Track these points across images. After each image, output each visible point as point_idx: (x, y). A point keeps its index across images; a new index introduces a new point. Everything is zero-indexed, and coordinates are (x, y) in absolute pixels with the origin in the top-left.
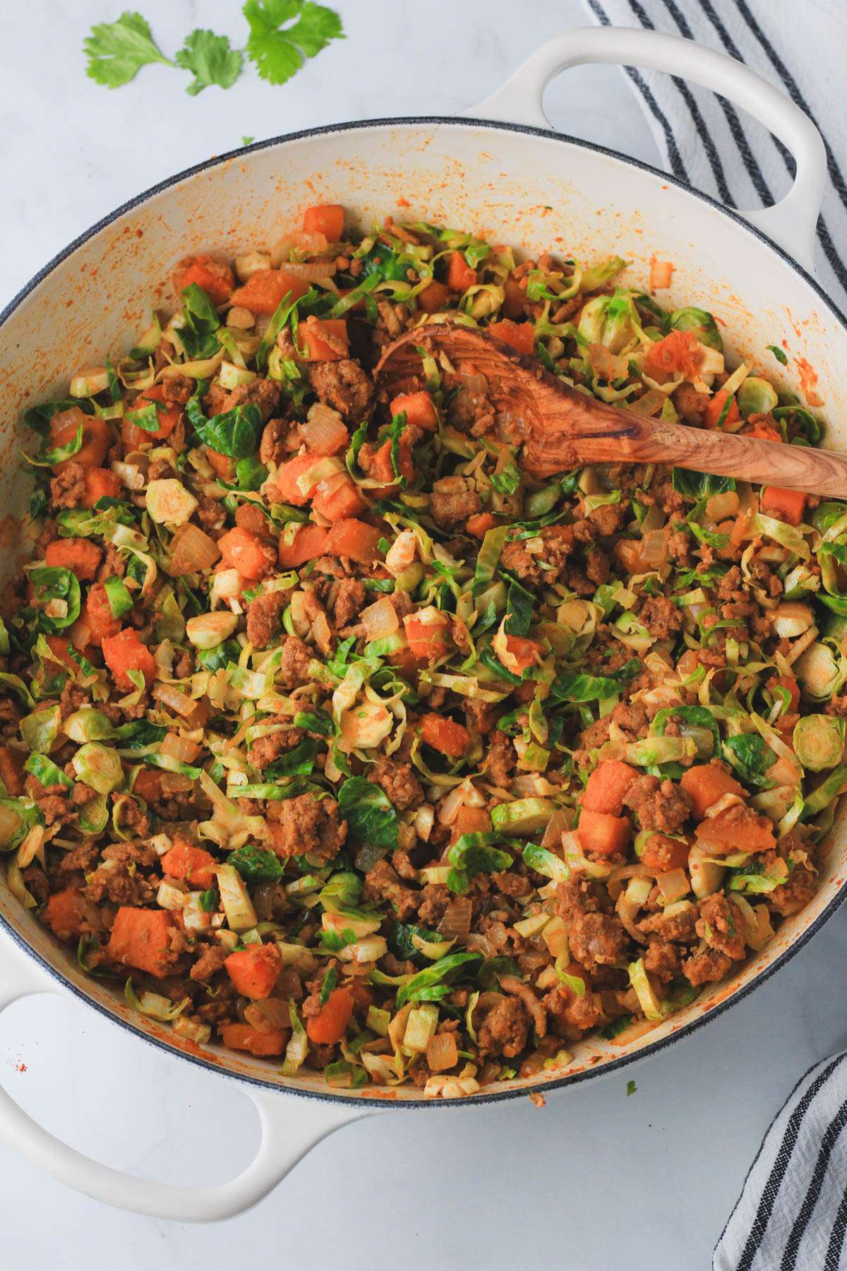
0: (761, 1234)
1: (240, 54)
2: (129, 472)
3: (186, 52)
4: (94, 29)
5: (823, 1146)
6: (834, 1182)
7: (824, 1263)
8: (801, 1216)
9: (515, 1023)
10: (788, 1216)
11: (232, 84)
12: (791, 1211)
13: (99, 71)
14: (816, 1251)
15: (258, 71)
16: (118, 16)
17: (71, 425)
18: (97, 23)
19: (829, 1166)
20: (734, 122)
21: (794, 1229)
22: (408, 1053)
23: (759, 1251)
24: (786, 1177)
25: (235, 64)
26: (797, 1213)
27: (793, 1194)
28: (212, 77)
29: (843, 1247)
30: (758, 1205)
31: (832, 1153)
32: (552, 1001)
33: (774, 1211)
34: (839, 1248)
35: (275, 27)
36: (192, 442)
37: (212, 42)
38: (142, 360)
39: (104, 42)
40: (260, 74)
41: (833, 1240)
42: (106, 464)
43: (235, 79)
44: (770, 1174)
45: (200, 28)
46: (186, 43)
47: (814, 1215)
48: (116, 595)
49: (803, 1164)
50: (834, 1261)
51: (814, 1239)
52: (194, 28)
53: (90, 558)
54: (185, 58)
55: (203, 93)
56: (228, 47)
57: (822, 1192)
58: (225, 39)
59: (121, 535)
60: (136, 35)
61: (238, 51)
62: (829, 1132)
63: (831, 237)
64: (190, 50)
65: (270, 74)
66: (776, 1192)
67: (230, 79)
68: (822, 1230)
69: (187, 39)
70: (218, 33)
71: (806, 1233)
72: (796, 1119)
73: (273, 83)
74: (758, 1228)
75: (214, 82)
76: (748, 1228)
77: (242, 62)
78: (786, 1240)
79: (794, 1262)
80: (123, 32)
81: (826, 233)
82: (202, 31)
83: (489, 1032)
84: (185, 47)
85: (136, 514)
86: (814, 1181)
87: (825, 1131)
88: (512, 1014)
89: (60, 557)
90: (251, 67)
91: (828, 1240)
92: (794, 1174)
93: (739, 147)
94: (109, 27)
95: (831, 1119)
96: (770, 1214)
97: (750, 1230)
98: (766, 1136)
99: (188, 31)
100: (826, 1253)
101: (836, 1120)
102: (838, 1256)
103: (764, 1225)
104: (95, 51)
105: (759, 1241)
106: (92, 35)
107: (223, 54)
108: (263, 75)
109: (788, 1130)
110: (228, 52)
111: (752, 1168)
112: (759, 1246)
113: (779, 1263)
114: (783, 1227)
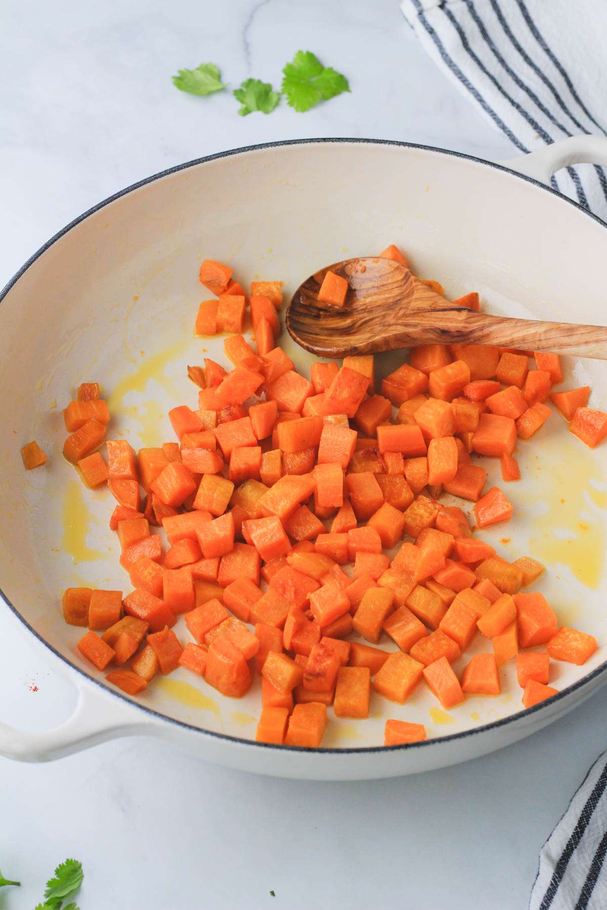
0: (579, 838)
1: (279, 94)
3: (241, 91)
4: (180, 72)
11: (271, 111)
16: (197, 65)
18: (182, 69)
21: (604, 839)
23: (575, 851)
25: (274, 99)
28: (258, 107)
30: (579, 816)
33: (591, 821)
37: (260, 86)
40: (289, 103)
43: (274, 109)
45: (253, 78)
46: (241, 86)
52: (248, 78)
55: (249, 116)
58: (269, 85)
61: (277, 92)
65: (295, 104)
66: (595, 806)
69: (242, 83)
70: (265, 81)
73: (297, 111)
74: (577, 833)
75: (259, 109)
76: (570, 832)
77: (279, 99)
78: (597, 846)
79: (601, 864)
82: (254, 80)
90: (285, 101)
94: (191, 73)
96: (588, 824)
97: (571, 834)
99: (244, 78)
103: (582, 832)
105: (577, 843)
106: (178, 75)
107: (267, 93)
108: (291, 104)
110: (271, 93)
112: (576, 847)
113: (589, 862)
114: (596, 836)
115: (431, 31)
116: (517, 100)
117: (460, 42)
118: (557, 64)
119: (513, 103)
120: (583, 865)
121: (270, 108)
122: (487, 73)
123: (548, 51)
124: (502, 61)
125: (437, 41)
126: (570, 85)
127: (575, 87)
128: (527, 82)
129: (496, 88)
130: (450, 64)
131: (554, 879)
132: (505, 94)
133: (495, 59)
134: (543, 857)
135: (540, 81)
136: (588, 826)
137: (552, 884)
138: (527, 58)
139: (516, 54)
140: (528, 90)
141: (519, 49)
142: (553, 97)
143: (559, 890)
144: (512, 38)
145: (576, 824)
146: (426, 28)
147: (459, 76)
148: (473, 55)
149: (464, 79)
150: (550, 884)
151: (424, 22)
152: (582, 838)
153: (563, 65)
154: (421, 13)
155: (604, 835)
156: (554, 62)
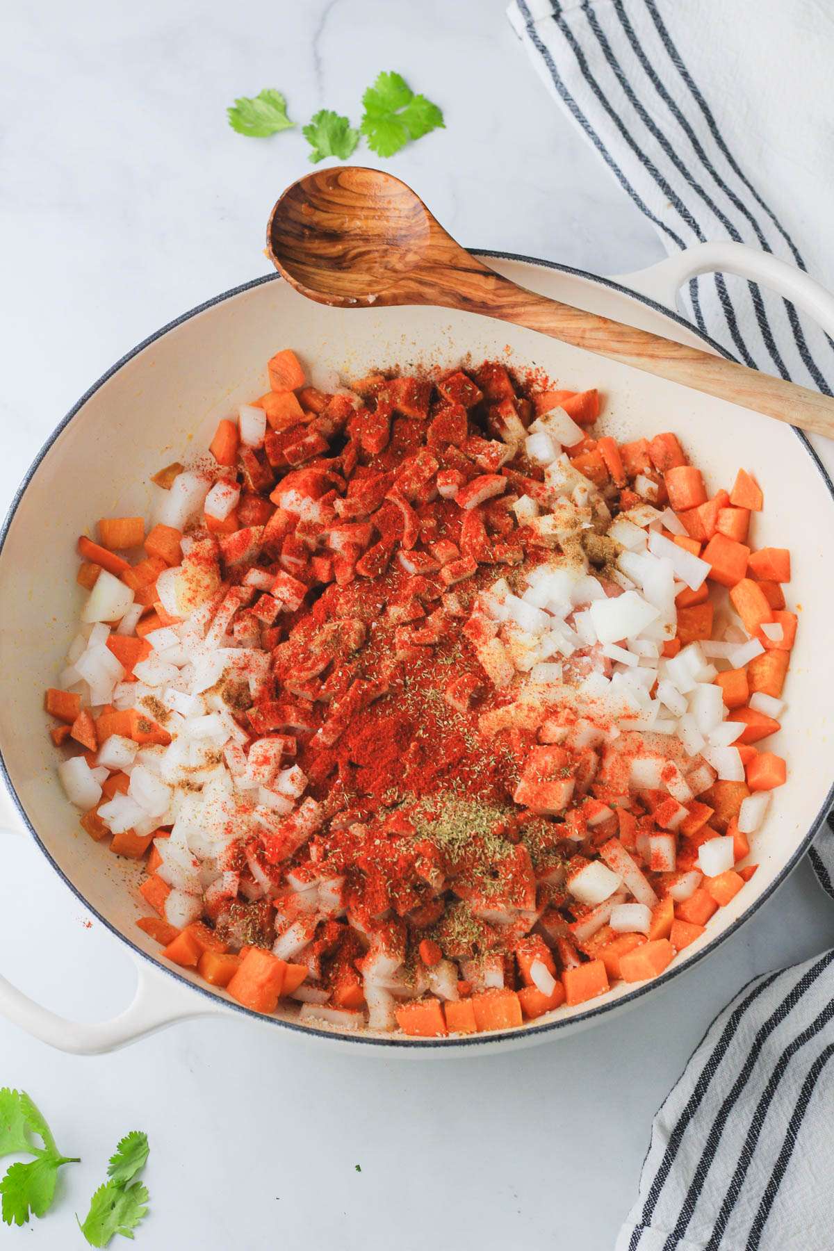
0: (696, 1106)
1: (356, 132)
3: (312, 127)
4: (238, 100)
5: (757, 1040)
6: (761, 1070)
7: (746, 1136)
8: (731, 1096)
10: (720, 1095)
12: (723, 1091)
14: (740, 1126)
15: (368, 145)
16: (257, 92)
18: (241, 96)
19: (759, 1056)
21: (723, 1106)
23: (692, 1121)
24: (723, 1062)
25: (352, 139)
26: (728, 1092)
27: (727, 1077)
28: (332, 149)
30: (696, 1083)
31: (763, 1046)
33: (709, 1089)
34: (760, 1125)
37: (335, 121)
39: (244, 113)
40: (371, 148)
41: (756, 1119)
43: (352, 151)
44: (709, 1058)
45: (326, 109)
46: (312, 120)
47: (742, 1095)
49: (738, 1053)
50: (754, 1135)
52: (321, 109)
54: (310, 132)
56: (348, 126)
57: (751, 1077)
58: (346, 119)
60: (274, 110)
61: (355, 130)
62: (763, 1029)
64: (316, 126)
67: (347, 152)
68: (747, 1109)
69: (314, 117)
70: (341, 113)
71: (733, 1110)
72: (737, 1015)
74: (694, 1101)
75: (333, 152)
76: (686, 1101)
77: (358, 139)
78: (716, 1114)
79: (720, 1133)
82: (327, 111)
84: (311, 123)
86: (745, 1068)
87: (760, 1027)
90: (365, 142)
91: (751, 1118)
92: (730, 1061)
94: (251, 102)
96: (706, 1092)
97: (687, 1102)
98: (710, 1026)
99: (316, 111)
100: (749, 1128)
101: (770, 1020)
102: (758, 1132)
103: (699, 1100)
105: (693, 1112)
106: (235, 106)
107: (342, 133)
108: (374, 148)
109: (729, 1023)
110: (348, 130)
111: (695, 1051)
112: (692, 1117)
113: (707, 1132)
114: (714, 1104)
115: (543, 50)
116: (645, 152)
117: (578, 67)
118: (697, 94)
119: (640, 155)
120: (700, 1136)
122: (610, 111)
123: (685, 75)
124: (629, 91)
125: (550, 63)
126: (711, 123)
127: (718, 126)
128: (659, 124)
129: (620, 134)
130: (567, 97)
131: (666, 1157)
132: (631, 142)
133: (620, 89)
134: (655, 1128)
135: (675, 121)
136: (705, 1094)
137: (664, 1164)
138: (659, 86)
139: (647, 79)
140: (659, 136)
141: (651, 73)
142: (690, 143)
143: (672, 1169)
144: (642, 56)
145: (692, 1092)
146: (537, 46)
147: (577, 114)
148: (594, 85)
149: (582, 119)
150: (662, 1162)
151: (534, 37)
152: (699, 1107)
153: (704, 95)
154: (530, 25)
155: (724, 1102)
156: (692, 91)
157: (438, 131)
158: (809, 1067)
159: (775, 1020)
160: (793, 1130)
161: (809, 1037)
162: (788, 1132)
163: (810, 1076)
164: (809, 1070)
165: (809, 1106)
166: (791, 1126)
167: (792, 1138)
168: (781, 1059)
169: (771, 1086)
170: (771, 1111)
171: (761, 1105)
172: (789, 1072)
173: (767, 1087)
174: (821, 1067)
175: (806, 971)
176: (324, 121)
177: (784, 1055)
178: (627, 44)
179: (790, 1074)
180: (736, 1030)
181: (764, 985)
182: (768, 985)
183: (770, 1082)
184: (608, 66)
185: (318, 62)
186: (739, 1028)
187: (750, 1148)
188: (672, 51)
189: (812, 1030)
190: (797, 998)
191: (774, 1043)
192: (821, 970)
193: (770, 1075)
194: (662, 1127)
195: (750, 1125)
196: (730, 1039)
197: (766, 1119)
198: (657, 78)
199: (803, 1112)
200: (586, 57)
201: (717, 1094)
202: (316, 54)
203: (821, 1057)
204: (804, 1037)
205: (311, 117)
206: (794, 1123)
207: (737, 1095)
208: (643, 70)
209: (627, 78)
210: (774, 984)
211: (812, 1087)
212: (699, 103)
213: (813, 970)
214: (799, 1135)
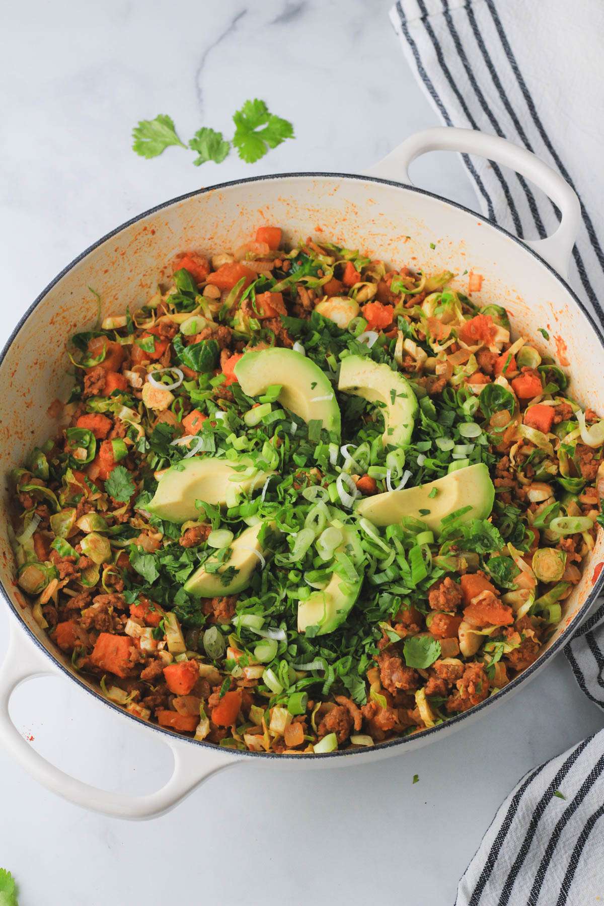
0: (490, 871)
1: (228, 144)
2: (133, 376)
3: (195, 140)
4: (140, 123)
5: (533, 818)
6: (539, 843)
7: (529, 895)
8: (516, 862)
9: (342, 721)
10: (508, 861)
11: (222, 161)
12: (510, 858)
13: (140, 148)
14: (525, 886)
15: (238, 154)
16: (155, 116)
17: (101, 345)
18: (142, 120)
19: (537, 831)
20: (532, 201)
21: (512, 871)
22: (273, 734)
23: (487, 882)
24: (508, 835)
25: (225, 149)
26: (514, 860)
27: (512, 847)
28: (210, 155)
29: (542, 886)
30: (489, 852)
31: (539, 823)
32: (366, 711)
33: (499, 857)
34: (540, 886)
35: (252, 129)
36: (175, 362)
37: (212, 136)
38: (148, 312)
39: (145, 131)
40: (240, 156)
41: (536, 881)
42: (120, 371)
43: (224, 159)
44: (497, 834)
45: (206, 127)
46: (195, 135)
47: (525, 862)
48: (118, 447)
49: (519, 828)
50: (536, 894)
51: (524, 879)
52: (202, 126)
53: (105, 425)
54: (195, 144)
55: (203, 164)
56: (222, 139)
57: (531, 847)
58: (220, 134)
59: (125, 413)
60: (166, 128)
61: (227, 142)
62: (537, 809)
63: (587, 274)
64: (198, 139)
65: (246, 156)
66: (501, 844)
67: (220, 158)
68: (530, 874)
69: (197, 133)
70: (216, 130)
71: (519, 874)
72: (517, 799)
73: (247, 162)
74: (488, 867)
75: (210, 158)
76: (482, 866)
77: (229, 148)
78: (506, 878)
79: (510, 892)
80: (157, 126)
81: (583, 271)
82: (207, 129)
83: (325, 726)
84: (194, 137)
85: (135, 402)
86: (526, 840)
87: (535, 807)
88: (340, 715)
89: (86, 424)
90: (235, 151)
91: (533, 881)
92: (513, 834)
93: (534, 217)
94: (149, 123)
95: (539, 800)
96: (496, 859)
97: (483, 868)
99: (198, 128)
100: (531, 888)
101: (542, 801)
102: (539, 891)
103: (492, 866)
104: (139, 136)
105: (488, 876)
106: (138, 126)
107: (218, 143)
108: (241, 156)
109: (511, 805)
110: (222, 142)
112: (488, 879)
113: (500, 892)
114: (504, 869)
115: (412, 43)
117: (436, 58)
118: (522, 84)
120: (494, 894)
121: (221, 159)
123: (515, 69)
124: (472, 78)
125: (416, 53)
126: (531, 107)
127: (537, 109)
130: (425, 78)
133: (466, 76)
134: (460, 891)
136: (496, 861)
138: (495, 78)
139: (486, 70)
141: (490, 65)
145: (486, 860)
146: (408, 40)
147: (431, 91)
148: (447, 72)
151: (406, 33)
152: (492, 871)
153: (528, 86)
154: (404, 24)
155: (512, 868)
156: (519, 82)
157: (288, 142)
158: (575, 840)
159: (546, 800)
160: (564, 889)
161: (573, 811)
162: (561, 891)
163: (576, 847)
164: (576, 843)
165: (577, 870)
166: (563, 886)
167: (564, 895)
168: (554, 834)
169: (547, 856)
170: (548, 875)
171: (540, 870)
172: (560, 844)
173: (544, 856)
174: (585, 841)
175: (565, 760)
176: (204, 135)
177: (556, 830)
178: (474, 43)
179: (562, 845)
180: (516, 810)
181: (535, 774)
182: (538, 774)
183: (546, 852)
184: (459, 59)
185: (199, 92)
186: (519, 808)
187: (532, 904)
188: (507, 49)
189: (574, 805)
190: (560, 781)
191: (547, 820)
192: (576, 758)
193: (546, 846)
194: (465, 888)
195: (533, 886)
196: (513, 817)
197: (544, 881)
198: (494, 70)
199: (572, 876)
200: (443, 51)
201: (505, 861)
202: (197, 86)
203: (584, 831)
204: (569, 812)
205: (194, 133)
206: (566, 884)
207: (522, 862)
208: (484, 63)
209: (472, 68)
210: (542, 772)
211: (579, 856)
212: (524, 92)
213: (570, 758)
214: (569, 893)
